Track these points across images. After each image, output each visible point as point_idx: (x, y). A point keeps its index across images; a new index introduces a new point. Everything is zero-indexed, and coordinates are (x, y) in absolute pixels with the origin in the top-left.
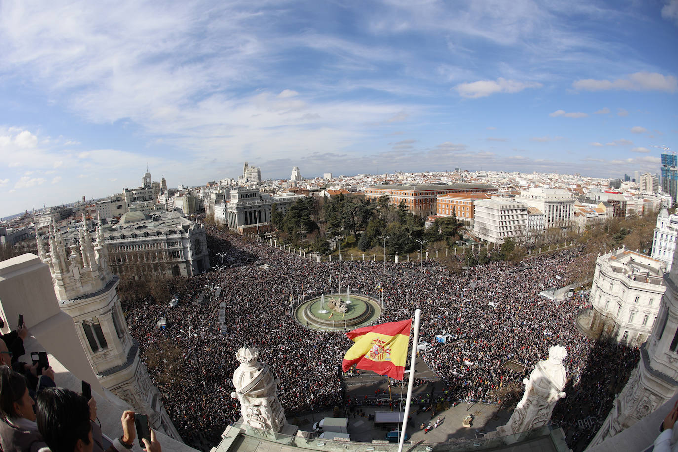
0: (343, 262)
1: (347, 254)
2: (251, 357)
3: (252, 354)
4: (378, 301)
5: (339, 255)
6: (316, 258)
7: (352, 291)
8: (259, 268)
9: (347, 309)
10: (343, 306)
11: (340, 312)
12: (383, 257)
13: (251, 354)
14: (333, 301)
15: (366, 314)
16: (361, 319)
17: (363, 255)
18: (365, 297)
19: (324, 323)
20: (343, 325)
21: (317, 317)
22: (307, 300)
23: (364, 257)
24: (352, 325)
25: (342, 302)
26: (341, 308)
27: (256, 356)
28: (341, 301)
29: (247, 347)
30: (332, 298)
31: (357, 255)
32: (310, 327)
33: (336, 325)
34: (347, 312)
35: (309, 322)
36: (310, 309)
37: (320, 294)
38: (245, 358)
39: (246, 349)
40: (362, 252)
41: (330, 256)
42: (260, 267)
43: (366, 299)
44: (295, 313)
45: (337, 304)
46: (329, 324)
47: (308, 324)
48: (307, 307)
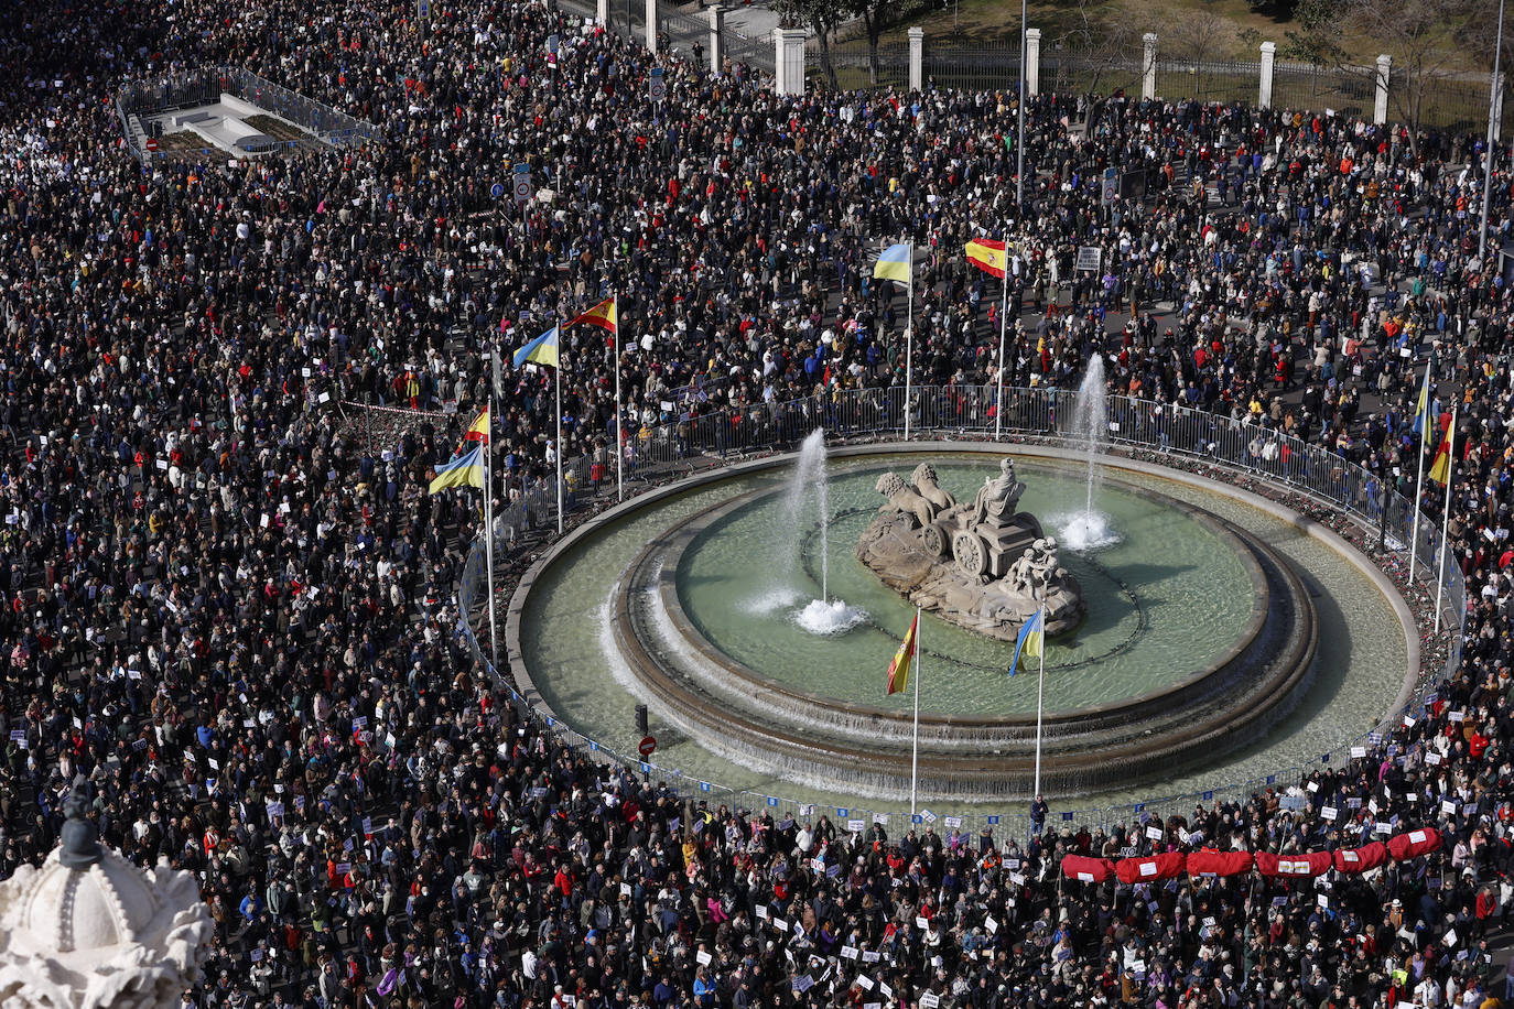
0: (1048, 110)
1: (1100, 34)
2: (126, 958)
3: (139, 934)
4: (1392, 543)
5: (1014, 39)
6: (772, 47)
7: (1130, 428)
8: (155, 132)
9: (1061, 599)
10: (1024, 564)
11: (986, 625)
12: (1479, 95)
13: (126, 935)
14: (920, 507)
15: (1257, 672)
16: (1197, 726)
17: (1268, 48)
18: (1256, 489)
19: (809, 737)
20: (1004, 772)
21: (746, 672)
22: (655, 478)
23: (1276, 80)
24: (1105, 781)
25: (1022, 526)
26: (1005, 589)
27: (177, 951)
28: (1010, 516)
29: (85, 855)
30: (918, 477)
31: (1199, 52)
32: (662, 767)
33: (942, 770)
34: (1064, 632)
35: (661, 711)
36: (680, 582)
37: (789, 433)
38: (58, 974)
39: (79, 869)
40: (1260, 24)
41: (915, 34)
42: (171, 123)
43: (1264, 512)
44: (513, 620)
45: (966, 540)
46: (862, 749)
47: (651, 739)
48: (644, 564)
